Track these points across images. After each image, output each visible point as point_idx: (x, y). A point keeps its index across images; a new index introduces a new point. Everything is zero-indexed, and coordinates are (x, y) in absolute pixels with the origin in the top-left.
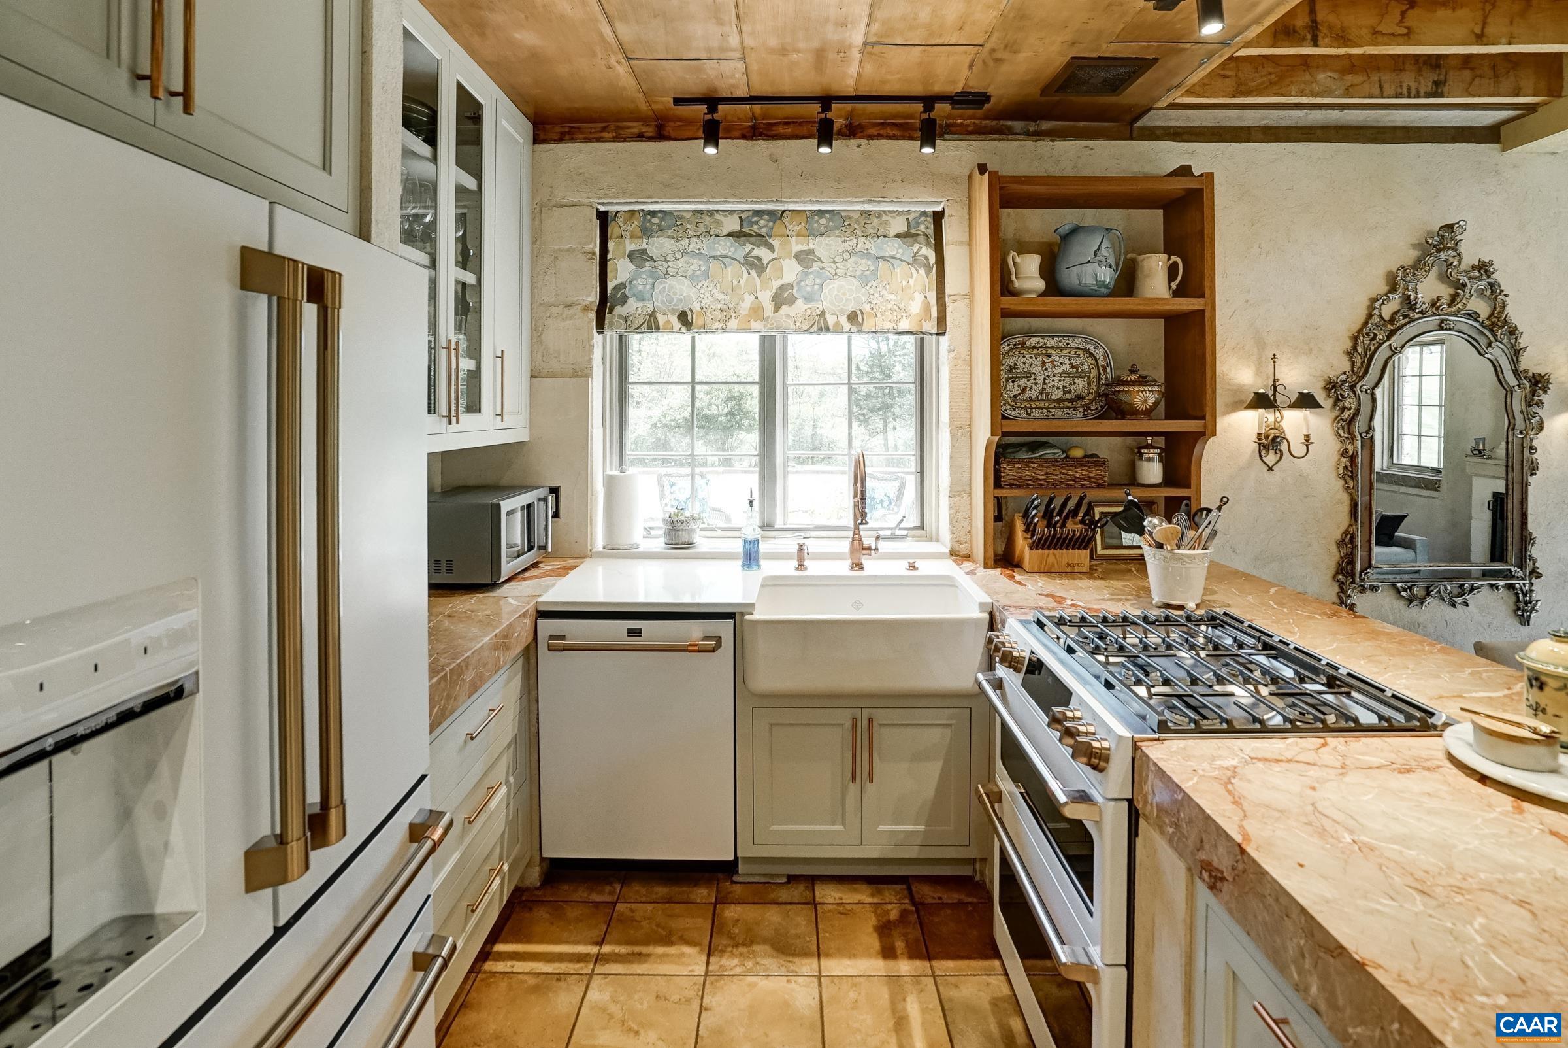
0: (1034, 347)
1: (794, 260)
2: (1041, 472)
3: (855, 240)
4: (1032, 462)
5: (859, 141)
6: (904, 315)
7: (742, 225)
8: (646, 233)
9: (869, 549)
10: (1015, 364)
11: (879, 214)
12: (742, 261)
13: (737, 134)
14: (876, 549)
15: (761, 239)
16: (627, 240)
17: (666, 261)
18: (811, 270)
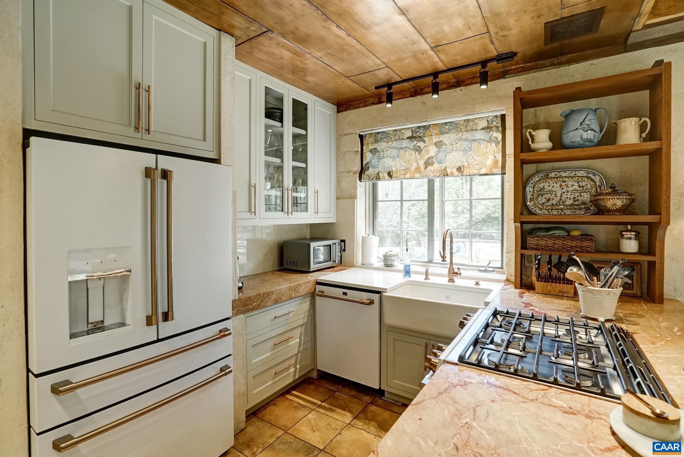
0: (554, 178)
1: (434, 146)
2: (550, 242)
3: (461, 134)
4: (545, 237)
5: (461, 88)
6: (484, 166)
7: (412, 133)
8: (376, 141)
9: (457, 273)
10: (544, 187)
11: (473, 120)
12: (413, 148)
13: (408, 95)
14: (460, 274)
15: (421, 138)
16: (370, 145)
17: (383, 152)
18: (441, 150)
